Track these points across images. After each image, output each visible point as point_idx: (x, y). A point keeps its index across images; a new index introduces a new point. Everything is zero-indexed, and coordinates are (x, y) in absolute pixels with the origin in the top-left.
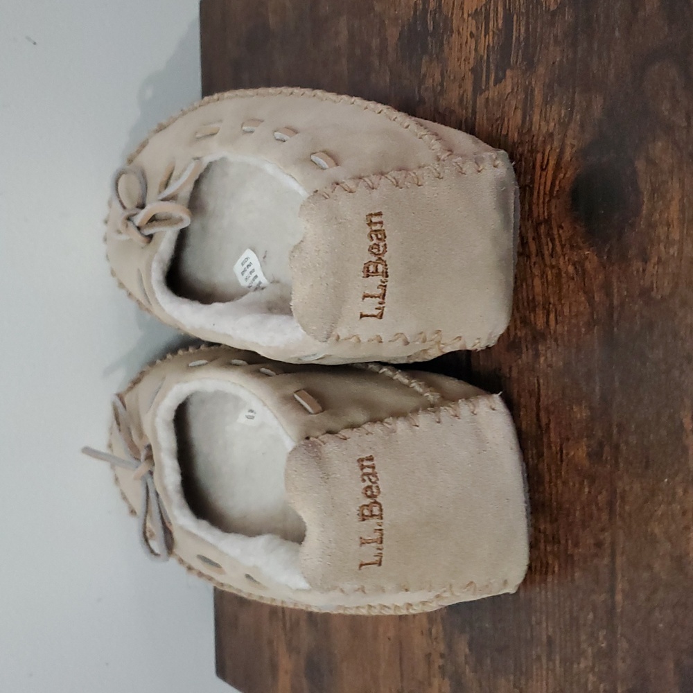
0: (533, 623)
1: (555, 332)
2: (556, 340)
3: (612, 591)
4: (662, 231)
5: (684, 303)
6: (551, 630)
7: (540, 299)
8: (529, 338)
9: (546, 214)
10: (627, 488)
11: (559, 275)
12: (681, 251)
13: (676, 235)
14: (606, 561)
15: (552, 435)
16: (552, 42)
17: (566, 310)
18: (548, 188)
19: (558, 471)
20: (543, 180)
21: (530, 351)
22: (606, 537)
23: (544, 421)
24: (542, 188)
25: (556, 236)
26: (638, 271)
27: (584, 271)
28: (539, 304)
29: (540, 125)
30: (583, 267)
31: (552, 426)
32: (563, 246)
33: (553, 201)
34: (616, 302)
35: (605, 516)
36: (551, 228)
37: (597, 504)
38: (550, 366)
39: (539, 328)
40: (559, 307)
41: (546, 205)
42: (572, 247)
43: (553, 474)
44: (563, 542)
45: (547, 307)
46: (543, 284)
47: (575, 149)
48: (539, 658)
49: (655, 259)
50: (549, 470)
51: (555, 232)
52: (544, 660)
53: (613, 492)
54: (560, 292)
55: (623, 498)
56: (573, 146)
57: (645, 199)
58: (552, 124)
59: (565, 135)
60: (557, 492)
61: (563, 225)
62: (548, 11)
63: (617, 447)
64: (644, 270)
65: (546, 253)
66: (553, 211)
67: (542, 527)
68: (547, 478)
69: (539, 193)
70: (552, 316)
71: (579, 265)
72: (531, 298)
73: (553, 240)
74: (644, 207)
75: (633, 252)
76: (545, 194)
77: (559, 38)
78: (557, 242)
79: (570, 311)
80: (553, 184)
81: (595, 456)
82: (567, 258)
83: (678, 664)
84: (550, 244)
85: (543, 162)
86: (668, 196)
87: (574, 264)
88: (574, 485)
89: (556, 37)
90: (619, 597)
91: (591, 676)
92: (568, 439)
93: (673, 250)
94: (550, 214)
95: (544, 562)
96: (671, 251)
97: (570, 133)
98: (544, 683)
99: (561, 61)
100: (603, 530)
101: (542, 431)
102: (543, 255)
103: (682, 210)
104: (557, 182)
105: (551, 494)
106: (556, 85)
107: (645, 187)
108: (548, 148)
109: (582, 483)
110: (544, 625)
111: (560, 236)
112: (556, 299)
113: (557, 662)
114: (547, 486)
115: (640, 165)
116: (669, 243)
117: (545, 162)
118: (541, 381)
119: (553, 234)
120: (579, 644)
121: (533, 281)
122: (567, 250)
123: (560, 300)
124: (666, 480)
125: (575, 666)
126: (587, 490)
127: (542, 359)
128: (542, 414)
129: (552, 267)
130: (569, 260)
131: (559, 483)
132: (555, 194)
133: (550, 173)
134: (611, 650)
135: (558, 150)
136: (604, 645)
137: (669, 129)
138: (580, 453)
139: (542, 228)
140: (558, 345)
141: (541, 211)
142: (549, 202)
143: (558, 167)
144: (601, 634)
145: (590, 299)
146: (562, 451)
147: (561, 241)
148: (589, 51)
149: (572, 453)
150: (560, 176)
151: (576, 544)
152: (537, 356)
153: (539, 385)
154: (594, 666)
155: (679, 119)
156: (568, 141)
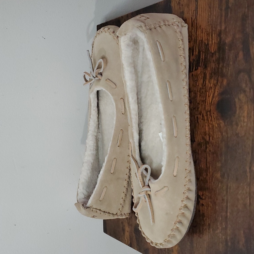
0: (204, 220)
1: (212, 142)
2: (212, 144)
3: (227, 212)
4: (242, 118)
5: (248, 138)
6: (209, 222)
7: (207, 132)
8: (204, 143)
9: (209, 109)
10: (231, 185)
11: (213, 126)
12: (247, 124)
13: (246, 120)
14: (225, 204)
15: (210, 170)
16: (212, 61)
17: (215, 137)
18: (210, 102)
19: (212, 180)
20: (209, 100)
21: (204, 146)
22: (225, 198)
23: (208, 166)
24: (208, 102)
25: (212, 116)
26: (235, 128)
27: (220, 127)
28: (207, 134)
29: (208, 84)
31: (210, 167)
32: (214, 119)
33: (212, 106)
34: (229, 136)
35: (225, 193)
36: (211, 113)
37: (223, 189)
38: (210, 151)
39: (207, 140)
40: (213, 135)
42: (217, 119)
43: (211, 180)
44: (213, 198)
45: (209, 135)
46: (208, 128)
48: (206, 229)
49: (240, 126)
50: (209, 179)
51: (212, 115)
53: (227, 186)
54: (213, 131)
55: (230, 188)
56: (217, 92)
57: (238, 109)
58: (212, 85)
59: (215, 88)
60: (212, 185)
61: (214, 113)
62: (211, 53)
63: (228, 175)
64: (237, 128)
65: (209, 120)
67: (207, 194)
68: (209, 181)
70: (211, 137)
71: (219, 125)
72: (205, 132)
73: (211, 117)
74: (237, 111)
75: (234, 123)
76: (209, 104)
77: (214, 61)
78: (213, 117)
79: (216, 137)
81: (223, 176)
82: (215, 122)
83: (244, 232)
85: (209, 94)
86: (244, 110)
87: (217, 124)
88: (216, 183)
89: (213, 60)
90: (228, 214)
91: (220, 234)
92: (215, 171)
93: (245, 124)
94: (211, 110)
95: (208, 203)
96: (244, 125)
97: (217, 88)
98: (207, 236)
99: (215, 67)
100: (224, 196)
101: (207, 168)
102: (208, 121)
103: (248, 114)
104: (213, 101)
105: (210, 186)
106: (213, 74)
107: (238, 106)
108: (210, 91)
109: (219, 184)
110: (207, 220)
111: (213, 116)
112: (212, 133)
113: (211, 230)
114: (209, 183)
115: (237, 100)
116: (244, 122)
117: (210, 95)
118: (208, 155)
119: (211, 115)
120: (217, 226)
121: (205, 127)
123: (213, 133)
124: (242, 184)
125: (216, 232)
126: (220, 185)
127: (208, 149)
128: (208, 164)
129: (211, 124)
130: (216, 123)
131: (212, 183)
132: (212, 104)
133: (211, 98)
134: (226, 228)
135: (213, 92)
136: (224, 226)
137: (245, 91)
138: (218, 175)
139: (208, 113)
140: (212, 145)
141: (208, 108)
142: (210, 106)
143: (213, 97)
144: (224, 224)
145: (222, 134)
146: (213, 174)
147: (214, 117)
148: (223, 66)
149: (216, 175)
150: (214, 99)
151: (217, 199)
152: (206, 148)
153: (207, 155)
154: (221, 232)
155: (247, 89)
156: (216, 90)
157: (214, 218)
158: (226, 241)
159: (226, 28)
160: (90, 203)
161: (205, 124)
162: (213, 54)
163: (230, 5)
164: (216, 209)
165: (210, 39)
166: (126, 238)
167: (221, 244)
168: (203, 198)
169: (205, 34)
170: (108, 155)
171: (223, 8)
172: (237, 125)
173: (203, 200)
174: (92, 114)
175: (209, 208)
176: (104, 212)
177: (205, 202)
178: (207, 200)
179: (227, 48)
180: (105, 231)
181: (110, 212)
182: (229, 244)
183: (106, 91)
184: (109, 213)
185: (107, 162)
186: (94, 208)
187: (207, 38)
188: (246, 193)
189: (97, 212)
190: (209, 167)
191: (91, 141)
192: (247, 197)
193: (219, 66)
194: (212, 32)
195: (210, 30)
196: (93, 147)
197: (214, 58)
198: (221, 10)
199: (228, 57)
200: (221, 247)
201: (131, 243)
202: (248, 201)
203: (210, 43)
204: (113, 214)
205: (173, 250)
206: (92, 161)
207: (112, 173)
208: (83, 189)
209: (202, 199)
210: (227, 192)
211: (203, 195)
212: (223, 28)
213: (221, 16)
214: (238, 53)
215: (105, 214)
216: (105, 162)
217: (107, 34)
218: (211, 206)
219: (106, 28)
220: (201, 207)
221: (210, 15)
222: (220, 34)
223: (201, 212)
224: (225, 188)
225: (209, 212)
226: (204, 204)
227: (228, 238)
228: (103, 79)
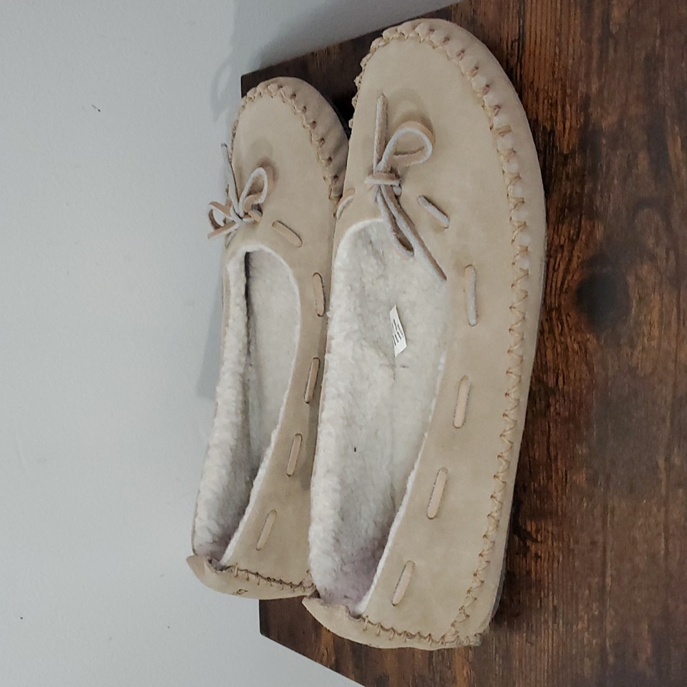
0: (542, 597)
1: (563, 390)
2: (564, 396)
3: (603, 575)
4: (646, 329)
5: (661, 381)
6: (555, 601)
7: (550, 364)
8: (542, 392)
9: (557, 305)
10: (616, 505)
11: (566, 349)
12: (659, 344)
13: (656, 333)
14: (599, 555)
15: (559, 464)
16: (564, 177)
17: (572, 376)
18: (559, 285)
19: (564, 489)
20: (555, 278)
21: (543, 402)
22: (600, 538)
23: (553, 454)
24: (554, 284)
25: (565, 322)
26: (627, 355)
27: (586, 349)
28: (550, 368)
29: (553, 239)
30: (585, 346)
31: (559, 457)
32: (570, 329)
33: (563, 296)
34: (610, 374)
35: (599, 524)
36: (560, 314)
37: (593, 515)
38: (558, 414)
39: (550, 386)
40: (566, 373)
41: (557, 297)
42: (577, 331)
43: (560, 492)
44: (566, 540)
45: (557, 371)
46: (554, 355)
47: (580, 260)
48: (546, 622)
49: (639, 348)
50: (556, 488)
51: (564, 318)
52: (550, 624)
53: (605, 507)
54: (567, 361)
55: (613, 513)
56: (579, 257)
57: (634, 304)
58: (563, 239)
59: (573, 249)
60: (562, 505)
61: (570, 314)
62: (561, 154)
63: (608, 478)
64: (632, 354)
65: (557, 332)
66: (563, 303)
67: (550, 529)
68: (555, 494)
69: (551, 287)
70: (561, 378)
71: (582, 344)
72: (544, 363)
73: (562, 324)
74: (633, 310)
75: (624, 340)
76: (556, 289)
77: (570, 176)
78: (565, 325)
79: (575, 376)
80: (562, 284)
81: (592, 481)
82: (573, 338)
83: (650, 626)
84: (560, 326)
85: (555, 265)
86: (652, 305)
87: (578, 343)
88: (576, 501)
89: (567, 175)
90: (608, 580)
91: (586, 634)
92: (572, 468)
93: (654, 343)
94: (560, 305)
95: (552, 554)
96: (652, 345)
97: (577, 247)
98: (550, 639)
99: (572, 192)
100: (597, 533)
101: (551, 460)
102: (554, 334)
103: (661, 316)
104: (566, 282)
105: (558, 506)
106: (566, 210)
107: (634, 295)
108: (560, 255)
109: (582, 501)
110: (551, 598)
111: (567, 321)
112: (564, 366)
113: (561, 624)
114: (554, 500)
115: (631, 280)
116: (650, 338)
117: (557, 266)
118: (551, 425)
119: (562, 319)
120: (577, 612)
121: (545, 351)
122: (573, 331)
124: (645, 501)
125: (574, 627)
126: (585, 505)
127: (552, 409)
128: (552, 449)
129: (561, 343)
130: (574, 340)
131: (564, 497)
132: (564, 290)
133: (561, 274)
134: (602, 616)
135: (567, 259)
136: (596, 613)
137: (653, 258)
138: (581, 478)
139: (554, 313)
140: (564, 400)
141: (553, 301)
142: (560, 295)
143: (567, 271)
144: (595, 606)
145: (591, 370)
146: (566, 475)
147: (568, 325)
148: (594, 190)
149: (574, 478)
150: (569, 277)
151: (577, 542)
152: (548, 406)
153: (549, 427)
154: (589, 627)
155: (661, 252)
156: (576, 254)
157: (569, 592)
158: (603, 649)
159: (600, 91)
160: (229, 556)
161: (544, 344)
162: (566, 157)
163: (614, 30)
164: (574, 567)
165: (559, 118)
166: (323, 647)
167: (586, 660)
168: (539, 539)
169: (544, 103)
170: (279, 426)
171: (596, 36)
172: (632, 346)
173: (539, 545)
174: (231, 317)
175: (556, 565)
176: (269, 579)
177: (543, 550)
178: (550, 542)
179: (604, 142)
180: (266, 630)
181: (284, 580)
182: (611, 659)
183: (273, 253)
184: (281, 582)
185: (277, 446)
186: (241, 568)
187: (549, 116)
188: (657, 525)
189: (248, 579)
190: (556, 457)
191: (229, 388)
192: (659, 534)
193: (583, 189)
194: (564, 99)
195: (557, 94)
196: (234, 404)
197: (570, 169)
198: (589, 41)
199: (608, 168)
200: (588, 667)
201: (337, 661)
202: (663, 545)
203: (559, 127)
204: (291, 585)
205: (455, 678)
206: (233, 443)
207: (289, 476)
208: (209, 517)
209: (535, 541)
210: (604, 523)
211: (538, 531)
212: (594, 87)
213: (590, 58)
214: (636, 157)
215: (271, 585)
216: (273, 445)
217: (277, 100)
218: (561, 559)
219: (272, 85)
220: (533, 564)
221: (557, 52)
222: (585, 105)
223: (533, 574)
224: (598, 511)
225: (555, 577)
226: (542, 555)
227: (608, 645)
228: (265, 221)
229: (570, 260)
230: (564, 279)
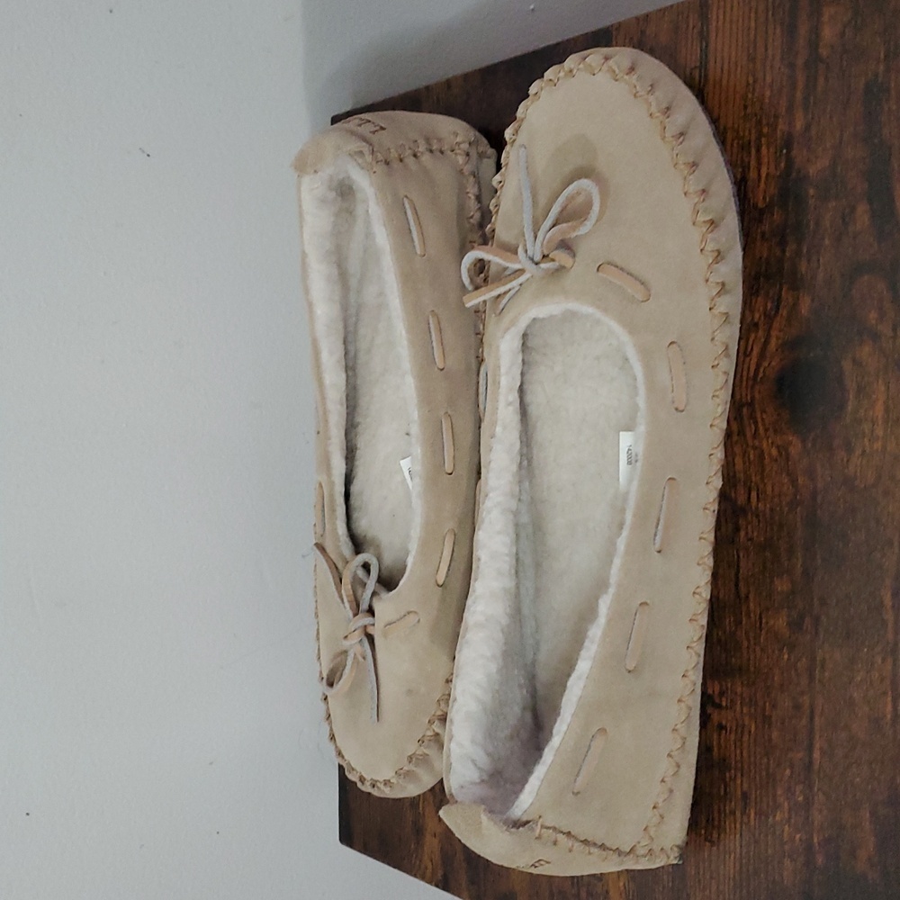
0: (728, 780)
1: (757, 508)
2: (757, 516)
3: (810, 749)
4: (866, 427)
5: (886, 493)
6: (745, 786)
7: (741, 476)
9: (749, 398)
10: (827, 656)
11: (761, 456)
12: (884, 447)
13: (880, 432)
14: (804, 721)
15: (751, 605)
16: (758, 237)
17: (769, 489)
18: (752, 374)
19: (757, 638)
20: (746, 366)
21: (730, 524)
22: (806, 700)
23: (743, 591)
24: (745, 373)
25: (759, 420)
26: (842, 460)
27: (788, 455)
28: (740, 481)
30: (786, 450)
31: (752, 595)
32: (766, 430)
33: (757, 387)
34: (820, 485)
35: (804, 681)
36: (754, 411)
37: (796, 670)
38: (751, 539)
39: (739, 503)
40: (761, 486)
41: (749, 389)
42: (775, 431)
43: (752, 642)
44: (761, 703)
45: (749, 484)
46: (744, 463)
47: (780, 341)
48: (733, 812)
49: (858, 452)
50: (747, 636)
51: (758, 415)
52: (738, 814)
53: (813, 659)
54: (763, 471)
55: (823, 667)
56: (778, 338)
57: (851, 397)
58: (757, 316)
59: (770, 327)
60: (755, 657)
61: (767, 410)
62: (755, 206)
63: (817, 620)
64: (848, 460)
65: (749, 435)
66: (757, 396)
67: (739, 690)
68: (745, 644)
69: (742, 376)
70: (754, 494)
71: (783, 450)
72: (731, 474)
73: (756, 423)
74: (850, 403)
75: (837, 443)
76: (748, 379)
77: (767, 236)
78: (760, 425)
79: (773, 490)
80: (757, 371)
81: (796, 625)
82: (770, 442)
84: (753, 426)
85: (746, 348)
86: (874, 396)
87: (778, 447)
88: (773, 652)
89: (763, 234)
90: (816, 755)
91: (787, 827)
92: (768, 609)
93: (878, 445)
94: (753, 398)
95: (740, 722)
96: (875, 448)
97: (776, 325)
98: (738, 836)
99: (768, 257)
100: (802, 693)
101: (740, 600)
102: (745, 436)
103: (887, 410)
104: (762, 370)
105: (749, 659)
107: (851, 384)
108: (753, 336)
109: (781, 650)
110: (739, 782)
111: (763, 419)
112: (758, 478)
113: (752, 815)
114: (745, 652)
115: (847, 365)
116: (873, 438)
117: (750, 349)
118: (741, 555)
119: (756, 418)
120: (774, 796)
121: (734, 460)
122: (771, 432)
123: (762, 479)
124: (866, 650)
125: (770, 819)
127: (742, 533)
128: (741, 584)
129: (755, 448)
130: (772, 443)
131: (758, 649)
132: (759, 379)
133: (754, 360)
134: (808, 803)
135: (763, 340)
136: (801, 799)
137: (876, 337)
138: (780, 622)
139: (745, 410)
140: (759, 521)
141: (744, 394)
142: (753, 387)
143: (762, 356)
144: (799, 788)
145: (794, 482)
146: (761, 618)
147: (764, 425)
148: (798, 253)
149: (772, 622)
150: (766, 364)
151: (774, 706)
152: (737, 529)
153: (738, 557)
154: (790, 818)
155: (885, 329)
156: (774, 333)
157: (764, 773)
158: (809, 848)
159: (807, 128)
161: (733, 449)
162: (762, 212)
163: (824, 52)
164: (770, 740)
165: (753, 163)
166: (426, 858)
167: (787, 862)
168: (724, 704)
169: (732, 145)
171: (800, 62)
172: (849, 448)
173: (723, 712)
175: (746, 738)
177: (730, 718)
178: (738, 708)
179: (811, 192)
180: (347, 837)
182: (820, 860)
187: (739, 162)
188: (882, 680)
190: (747, 597)
192: (885, 693)
193: (784, 251)
194: (759, 139)
195: (750, 134)
197: (766, 227)
198: (792, 66)
199: (817, 224)
200: (789, 872)
201: (445, 876)
202: (889, 708)
203: (753, 175)
205: (607, 892)
209: (719, 706)
210: (811, 678)
211: (722, 694)
212: (799, 125)
213: (794, 86)
214: (853, 209)
218: (753, 730)
220: (715, 736)
221: (751, 82)
222: (788, 143)
223: (716, 749)
224: (804, 662)
225: (745, 754)
226: (728, 725)
227: (816, 840)
229: (766, 343)
230: (758, 366)
